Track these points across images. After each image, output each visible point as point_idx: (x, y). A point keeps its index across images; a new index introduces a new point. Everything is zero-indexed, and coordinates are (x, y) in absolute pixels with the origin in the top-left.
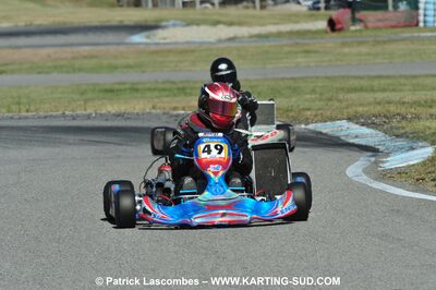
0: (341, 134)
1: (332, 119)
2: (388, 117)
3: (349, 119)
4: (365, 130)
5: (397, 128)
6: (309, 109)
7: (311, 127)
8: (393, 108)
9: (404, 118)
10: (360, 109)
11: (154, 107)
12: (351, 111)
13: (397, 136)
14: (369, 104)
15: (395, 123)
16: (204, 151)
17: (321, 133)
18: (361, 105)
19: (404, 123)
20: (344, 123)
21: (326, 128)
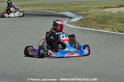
0: (66, 15)
1: (65, 11)
2: (76, 11)
3: (69, 11)
4: (71, 14)
5: (78, 13)
6: (61, 9)
7: (61, 13)
8: (78, 9)
9: (79, 11)
10: (71, 9)
11: (30, 9)
12: (69, 10)
13: (77, 15)
14: (73, 8)
15: (78, 12)
16: (62, 37)
17: (62, 14)
18: (72, 8)
19: (79, 12)
20: (67, 12)
21: (64, 13)
